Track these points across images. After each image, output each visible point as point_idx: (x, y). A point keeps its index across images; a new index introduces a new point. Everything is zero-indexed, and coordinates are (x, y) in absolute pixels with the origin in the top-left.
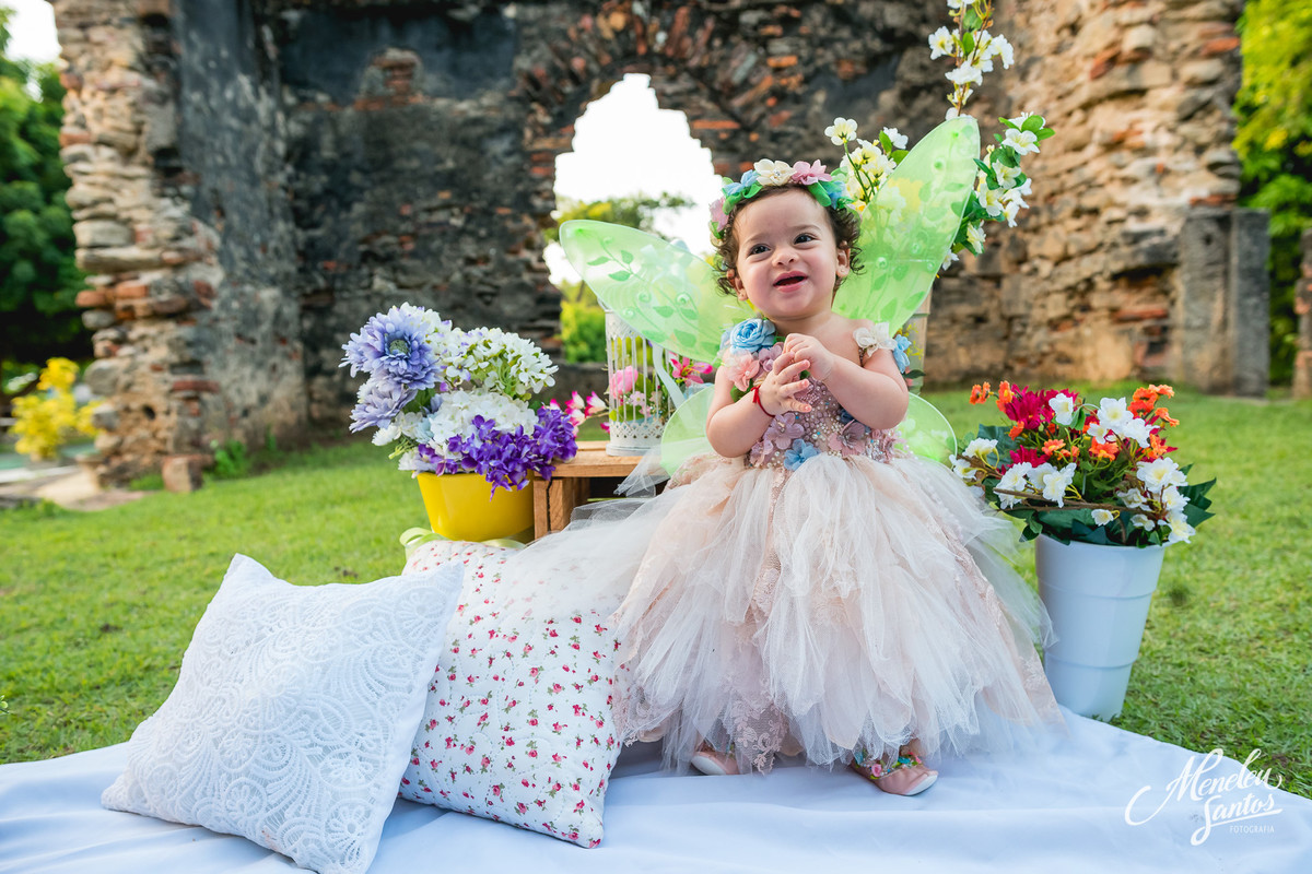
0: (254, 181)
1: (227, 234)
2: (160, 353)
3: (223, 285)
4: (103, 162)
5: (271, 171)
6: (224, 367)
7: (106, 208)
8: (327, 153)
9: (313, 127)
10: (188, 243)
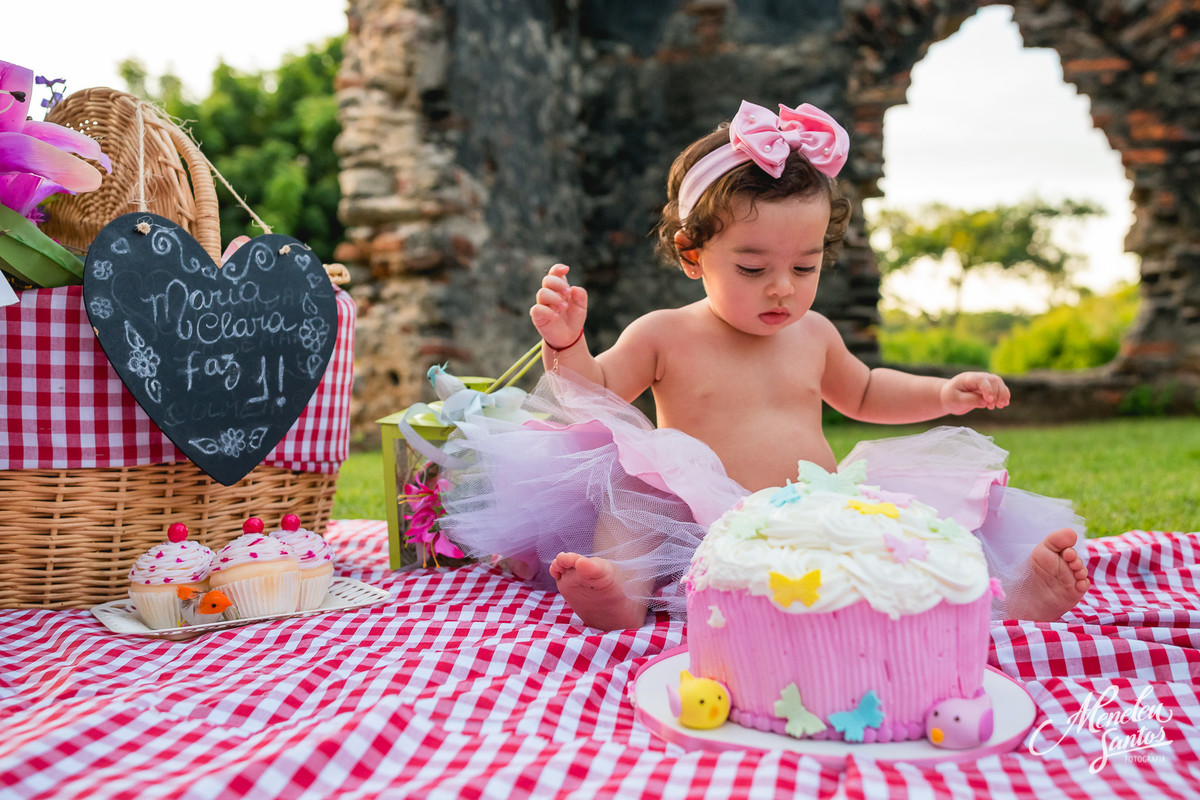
0: (536, 136)
1: (497, 190)
2: (410, 313)
3: (487, 245)
4: (373, 106)
5: (559, 128)
6: (479, 334)
7: (372, 156)
8: (624, 110)
9: (611, 84)
10: (449, 193)
